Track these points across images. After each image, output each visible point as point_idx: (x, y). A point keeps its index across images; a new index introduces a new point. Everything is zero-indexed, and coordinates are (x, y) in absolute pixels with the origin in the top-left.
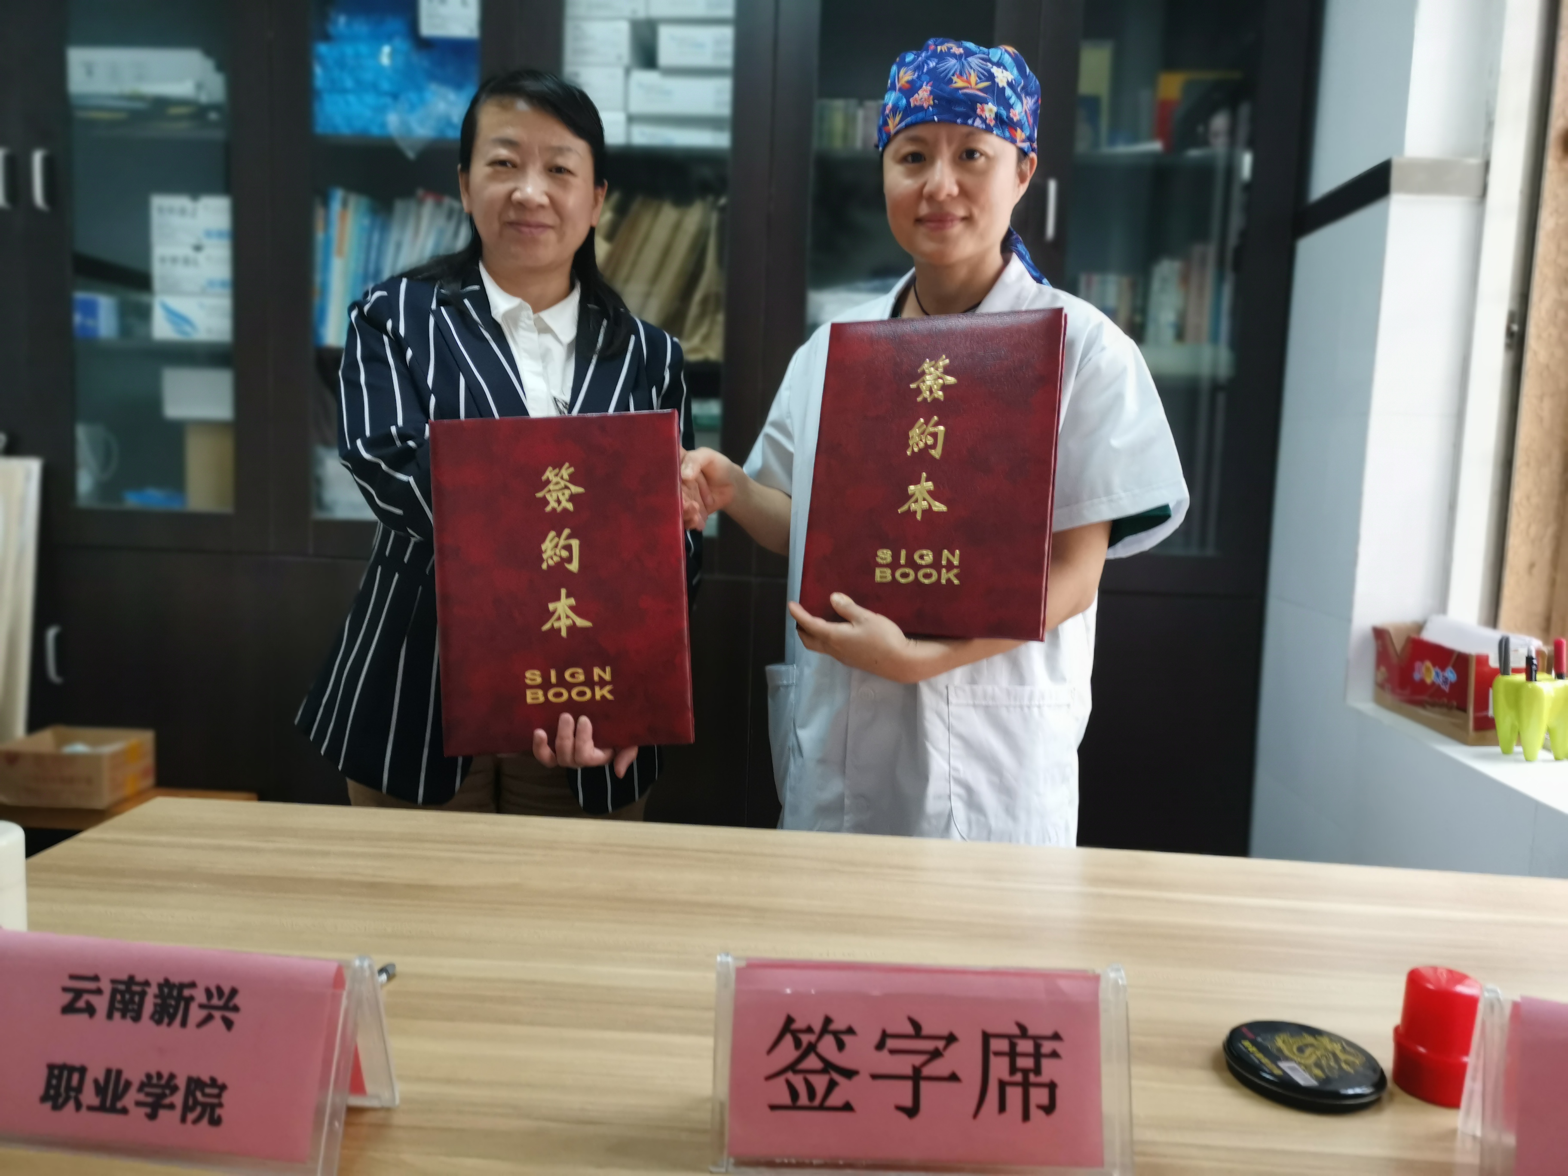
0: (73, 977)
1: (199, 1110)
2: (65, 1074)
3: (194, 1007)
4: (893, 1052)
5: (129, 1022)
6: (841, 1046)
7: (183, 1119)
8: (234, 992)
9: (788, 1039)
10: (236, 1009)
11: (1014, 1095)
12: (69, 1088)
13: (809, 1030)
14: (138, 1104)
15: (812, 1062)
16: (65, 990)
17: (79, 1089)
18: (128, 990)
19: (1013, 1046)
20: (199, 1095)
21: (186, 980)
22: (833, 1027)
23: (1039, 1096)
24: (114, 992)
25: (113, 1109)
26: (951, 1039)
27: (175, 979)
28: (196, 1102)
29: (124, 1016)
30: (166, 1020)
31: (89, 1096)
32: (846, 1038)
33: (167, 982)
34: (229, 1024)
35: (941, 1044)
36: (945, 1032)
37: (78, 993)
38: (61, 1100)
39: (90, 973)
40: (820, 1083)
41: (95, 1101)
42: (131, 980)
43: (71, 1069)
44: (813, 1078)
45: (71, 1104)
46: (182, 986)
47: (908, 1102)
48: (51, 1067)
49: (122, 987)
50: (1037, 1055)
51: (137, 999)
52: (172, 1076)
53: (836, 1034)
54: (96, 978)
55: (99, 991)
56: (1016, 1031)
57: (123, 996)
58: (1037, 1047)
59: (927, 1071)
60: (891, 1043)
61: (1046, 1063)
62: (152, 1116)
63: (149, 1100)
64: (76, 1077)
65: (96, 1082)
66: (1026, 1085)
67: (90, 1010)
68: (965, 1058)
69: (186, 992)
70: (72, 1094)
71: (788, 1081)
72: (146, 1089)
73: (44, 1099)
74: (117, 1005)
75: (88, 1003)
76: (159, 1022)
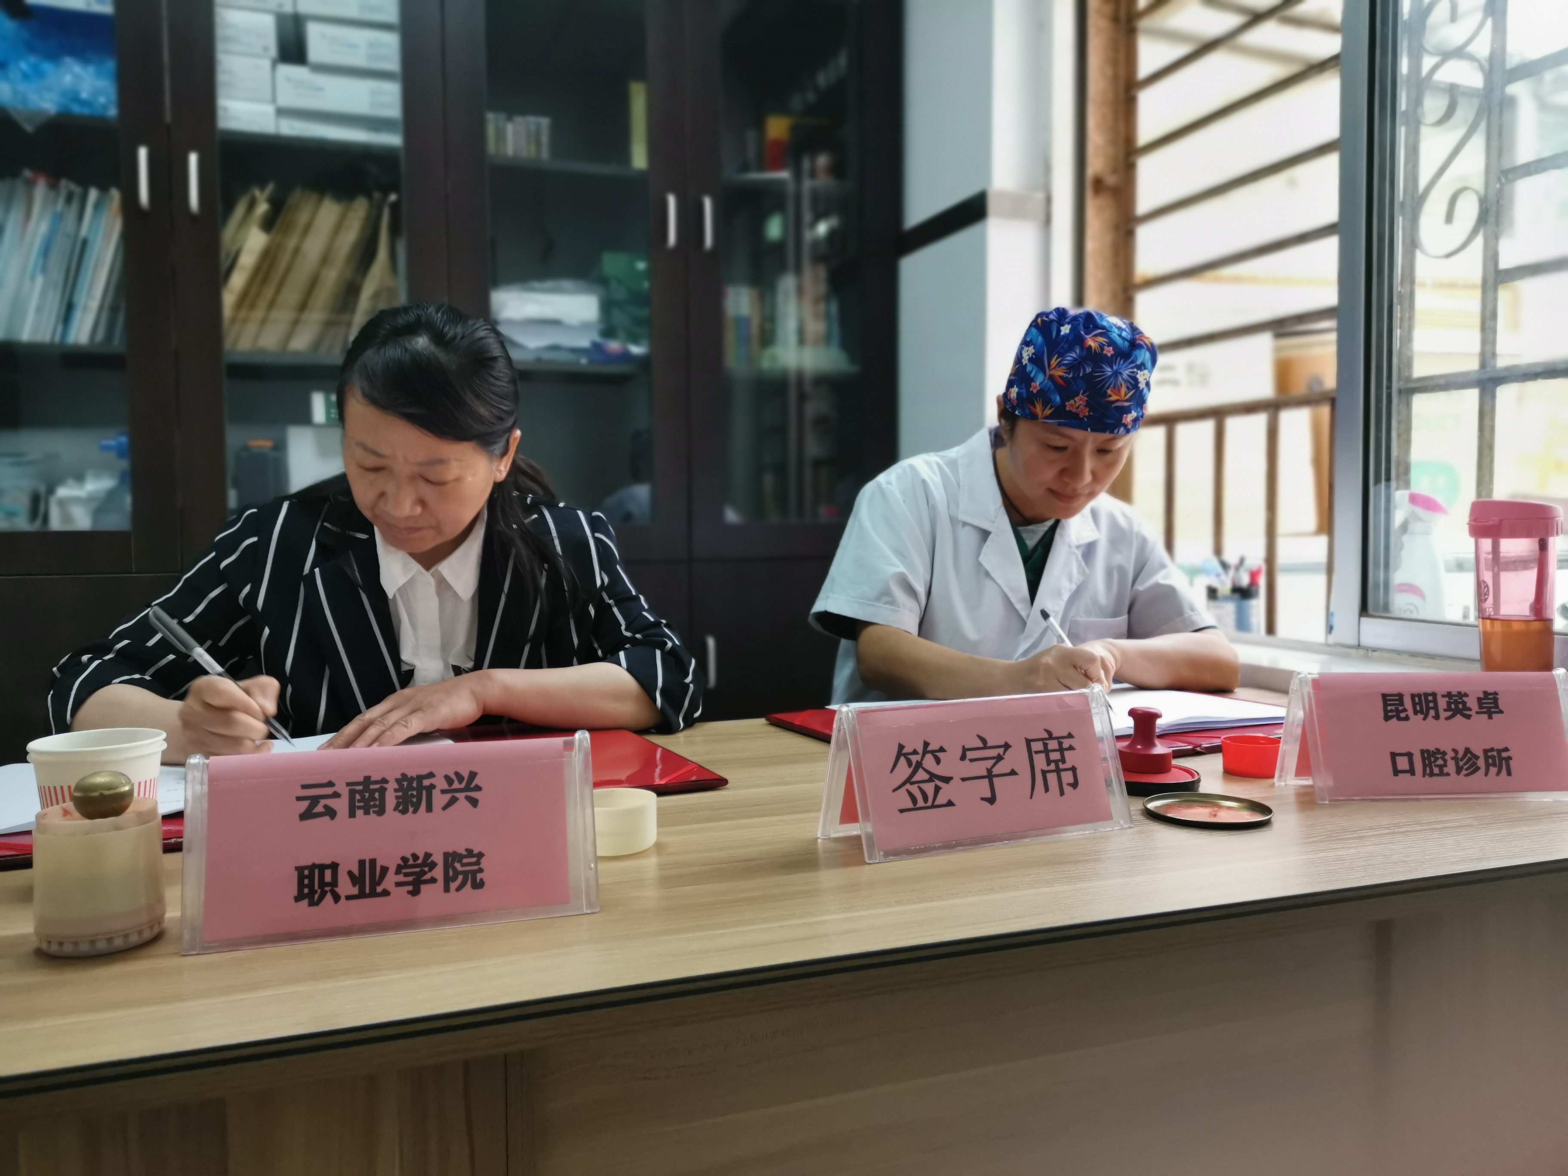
0: (304, 787)
1: (460, 877)
2: (317, 871)
3: (436, 793)
4: (971, 760)
5: (373, 816)
6: (938, 761)
7: (447, 889)
8: (473, 775)
9: (902, 760)
10: (478, 788)
11: (1052, 778)
12: (323, 884)
13: (915, 752)
14: (398, 884)
15: (921, 775)
16: (299, 799)
17: (334, 883)
18: (366, 789)
19: (1045, 745)
20: (458, 866)
21: (424, 772)
22: (930, 748)
23: (1067, 777)
24: (352, 793)
25: (373, 894)
26: (1007, 746)
27: (412, 773)
28: (457, 873)
29: (367, 813)
30: (411, 809)
31: (345, 887)
32: (939, 755)
33: (404, 776)
34: (474, 802)
35: (1001, 751)
36: (1003, 743)
37: (315, 800)
38: (316, 896)
39: (325, 781)
40: (929, 788)
41: (355, 891)
42: (367, 780)
43: (322, 868)
44: (924, 786)
45: (329, 897)
46: (420, 778)
47: (988, 795)
48: (300, 869)
49: (360, 788)
50: (1061, 750)
51: (377, 795)
52: (428, 855)
53: (932, 752)
54: (331, 784)
55: (336, 795)
56: (1046, 735)
57: (363, 796)
58: (1060, 744)
59: (995, 771)
60: (970, 755)
61: (1066, 753)
62: (415, 892)
63: (410, 879)
64: (328, 874)
65: (350, 873)
66: (1058, 771)
67: (331, 813)
68: (1016, 758)
69: (426, 783)
70: (327, 889)
71: (908, 791)
72: (404, 871)
73: (297, 899)
74: (357, 804)
75: (326, 807)
76: (404, 812)
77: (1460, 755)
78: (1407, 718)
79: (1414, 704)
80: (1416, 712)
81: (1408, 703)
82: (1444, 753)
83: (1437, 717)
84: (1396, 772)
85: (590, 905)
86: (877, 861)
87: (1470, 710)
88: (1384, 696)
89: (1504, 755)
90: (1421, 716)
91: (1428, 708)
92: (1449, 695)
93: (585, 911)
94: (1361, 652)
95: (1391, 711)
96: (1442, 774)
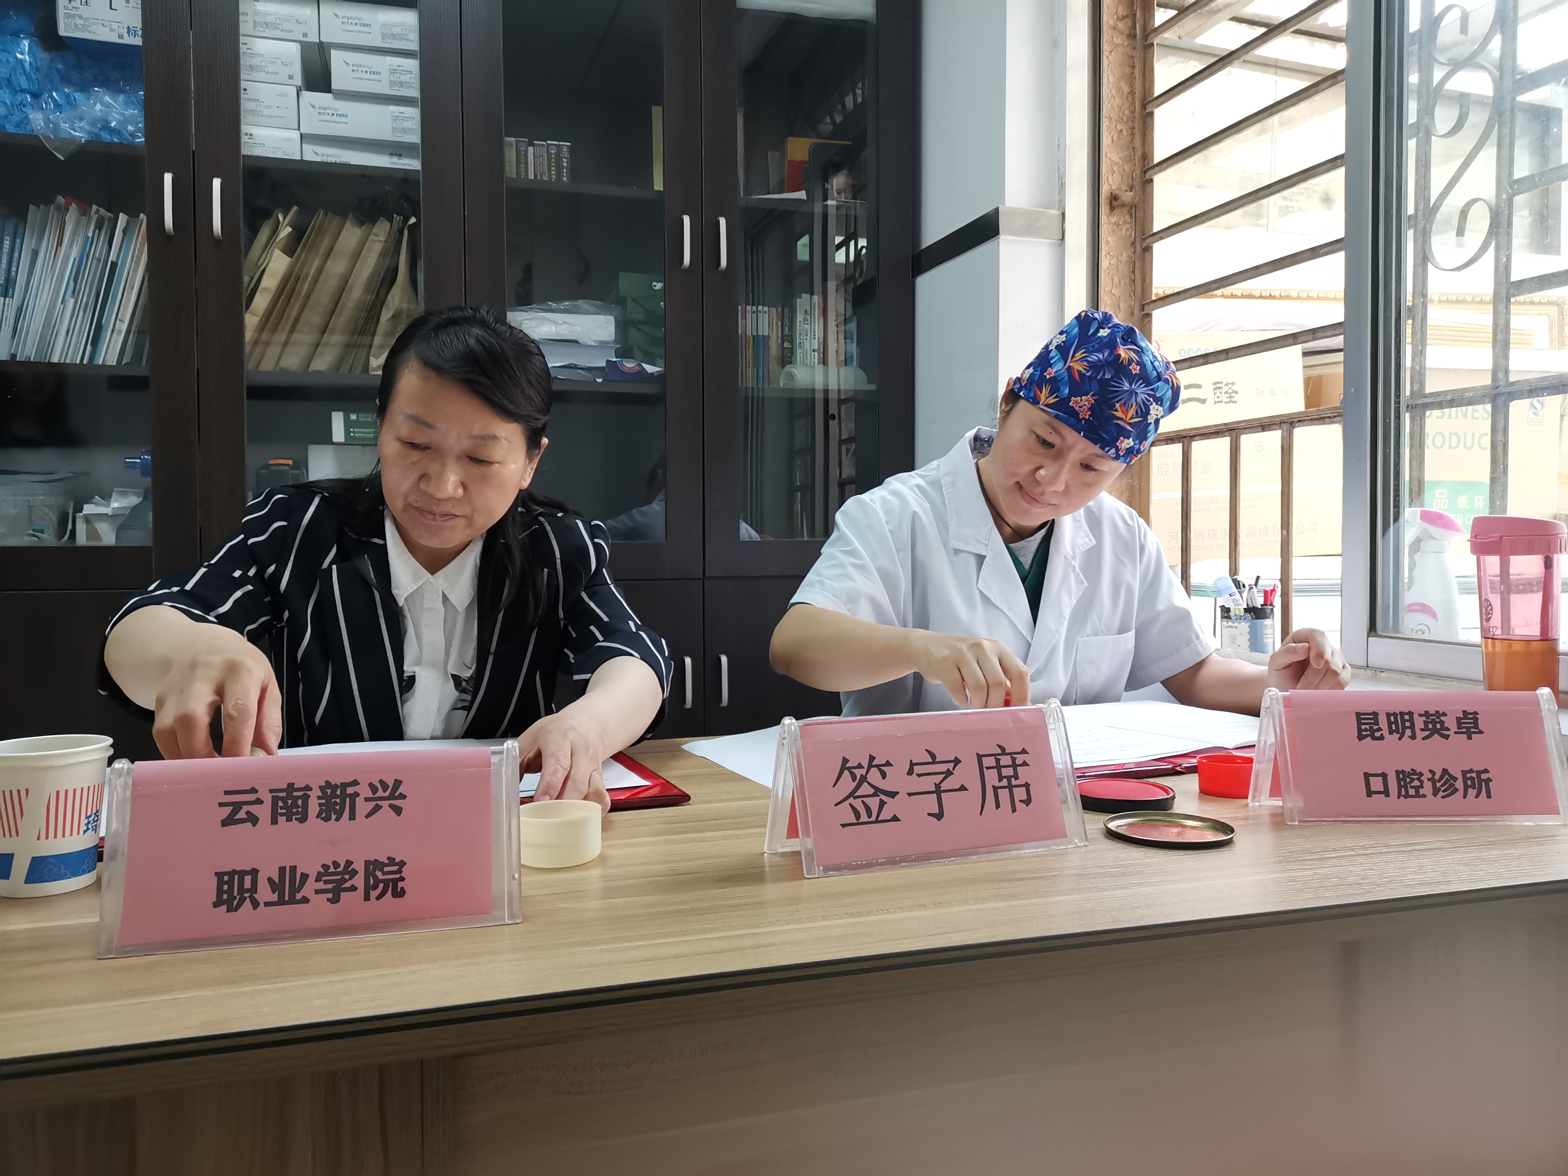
0: (227, 793)
1: (381, 885)
2: (236, 878)
3: (359, 801)
4: (919, 775)
5: (295, 823)
6: (884, 775)
7: (367, 898)
8: (398, 783)
9: (846, 774)
10: (403, 797)
11: (1004, 794)
12: (242, 890)
13: (860, 766)
14: (317, 892)
15: (865, 789)
16: (221, 805)
17: (254, 889)
18: (289, 796)
19: (998, 761)
20: (379, 874)
21: (348, 779)
22: (875, 762)
23: (1020, 794)
24: (275, 800)
25: (293, 901)
26: (957, 761)
27: (336, 780)
28: (377, 881)
29: (289, 820)
30: (334, 817)
31: (265, 893)
32: (886, 769)
33: (328, 783)
34: (398, 810)
35: (950, 766)
36: (952, 758)
37: (237, 806)
38: (235, 902)
39: (249, 787)
40: (874, 803)
41: (274, 897)
42: (291, 787)
43: (242, 874)
44: (868, 801)
45: (248, 903)
46: (344, 786)
47: (936, 811)
48: (219, 875)
49: (284, 794)
50: (1014, 766)
51: (300, 802)
52: (349, 863)
53: (878, 766)
54: (254, 790)
55: (259, 802)
56: (998, 751)
57: (285, 803)
58: (1014, 759)
59: (944, 786)
60: (918, 769)
61: (1020, 770)
62: (335, 900)
63: (330, 886)
64: (248, 879)
65: (270, 880)
66: (1010, 787)
67: (253, 819)
68: (967, 773)
69: (350, 790)
70: (247, 895)
71: (850, 804)
72: (324, 878)
73: (216, 905)
74: (280, 811)
75: (248, 813)
76: (327, 819)
77: (1437, 777)
78: (1382, 738)
79: (1390, 723)
80: (1391, 732)
81: (1383, 722)
82: (1421, 774)
83: (1413, 737)
84: (1370, 793)
85: (511, 916)
86: (817, 876)
87: (1449, 730)
88: (1358, 715)
89: (1484, 776)
90: (1396, 736)
91: (1405, 728)
92: (1427, 714)
93: (507, 922)
94: (1369, 672)
95: (1366, 730)
96: (1418, 795)
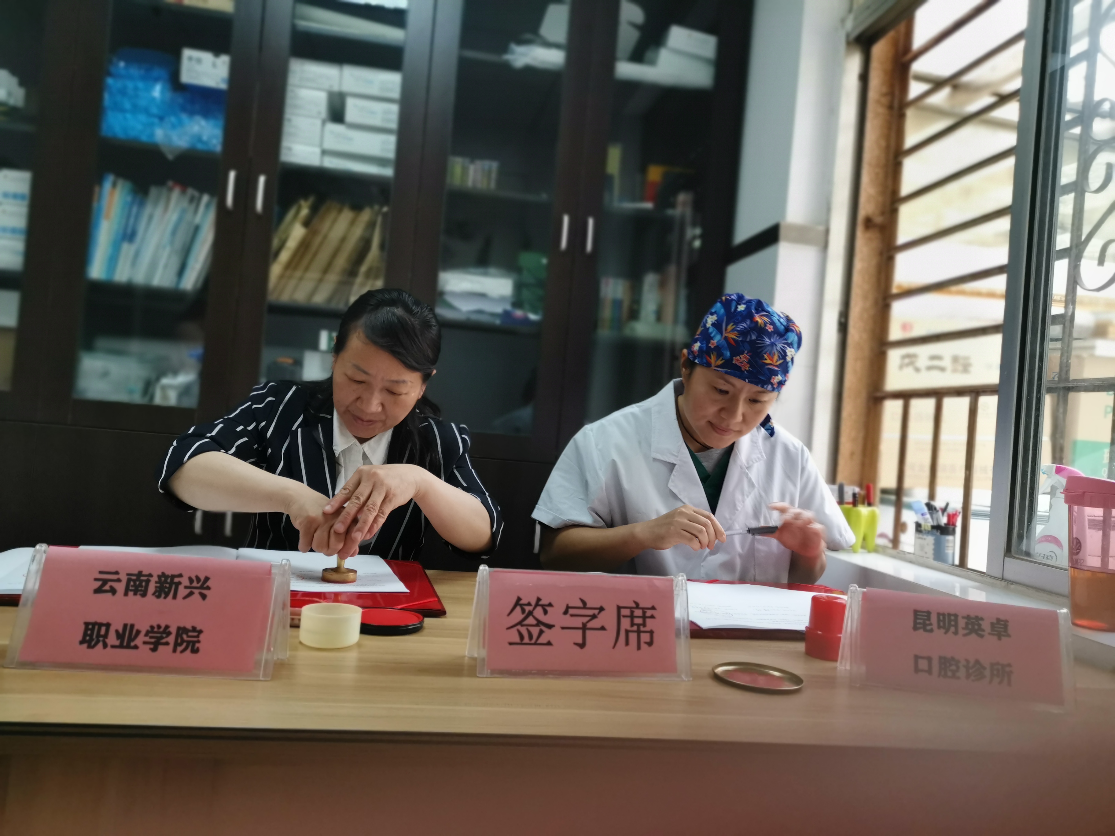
0: (101, 572)
1: (185, 644)
2: (96, 627)
3: (181, 588)
4: (572, 615)
5: (138, 597)
6: (546, 612)
7: (174, 651)
8: (207, 579)
9: (518, 609)
10: (208, 588)
11: (633, 637)
12: (99, 635)
13: (529, 604)
14: (145, 643)
15: (531, 620)
16: (96, 579)
17: (106, 636)
18: (138, 579)
19: (632, 612)
20: (185, 637)
21: (176, 573)
22: (541, 603)
23: (645, 637)
24: (129, 581)
25: (128, 647)
26: (601, 609)
27: (169, 573)
28: (183, 641)
29: (135, 594)
30: (163, 596)
31: (112, 639)
32: (548, 608)
33: (163, 573)
34: (204, 597)
35: (596, 612)
36: (598, 606)
37: (105, 582)
38: (93, 643)
39: (114, 570)
40: (535, 631)
41: (117, 643)
42: (140, 573)
43: (101, 625)
44: (531, 629)
45: (100, 645)
46: (173, 577)
47: (580, 641)
48: (87, 624)
49: (134, 578)
50: (644, 617)
51: (144, 584)
52: (167, 627)
53: (543, 606)
54: (117, 573)
55: (119, 580)
56: (634, 605)
57: (135, 583)
58: (644, 613)
59: (589, 625)
60: (571, 611)
61: (648, 621)
62: (154, 650)
63: (153, 640)
64: (103, 630)
65: (117, 631)
66: (639, 632)
67: (113, 591)
68: (608, 618)
69: (176, 580)
70: (101, 639)
71: (519, 631)
72: (150, 635)
73: (82, 642)
74: (131, 588)
75: (111, 587)
76: (158, 597)
77: (971, 665)
78: (931, 631)
79: (939, 621)
80: (939, 627)
81: (934, 619)
82: (958, 662)
83: (956, 633)
84: (917, 670)
85: (265, 675)
86: (485, 676)
87: (983, 631)
88: (916, 612)
89: (1008, 669)
90: (942, 631)
91: (950, 625)
92: (968, 617)
93: (261, 679)
94: (1004, 583)
95: (920, 623)
96: (954, 676)
